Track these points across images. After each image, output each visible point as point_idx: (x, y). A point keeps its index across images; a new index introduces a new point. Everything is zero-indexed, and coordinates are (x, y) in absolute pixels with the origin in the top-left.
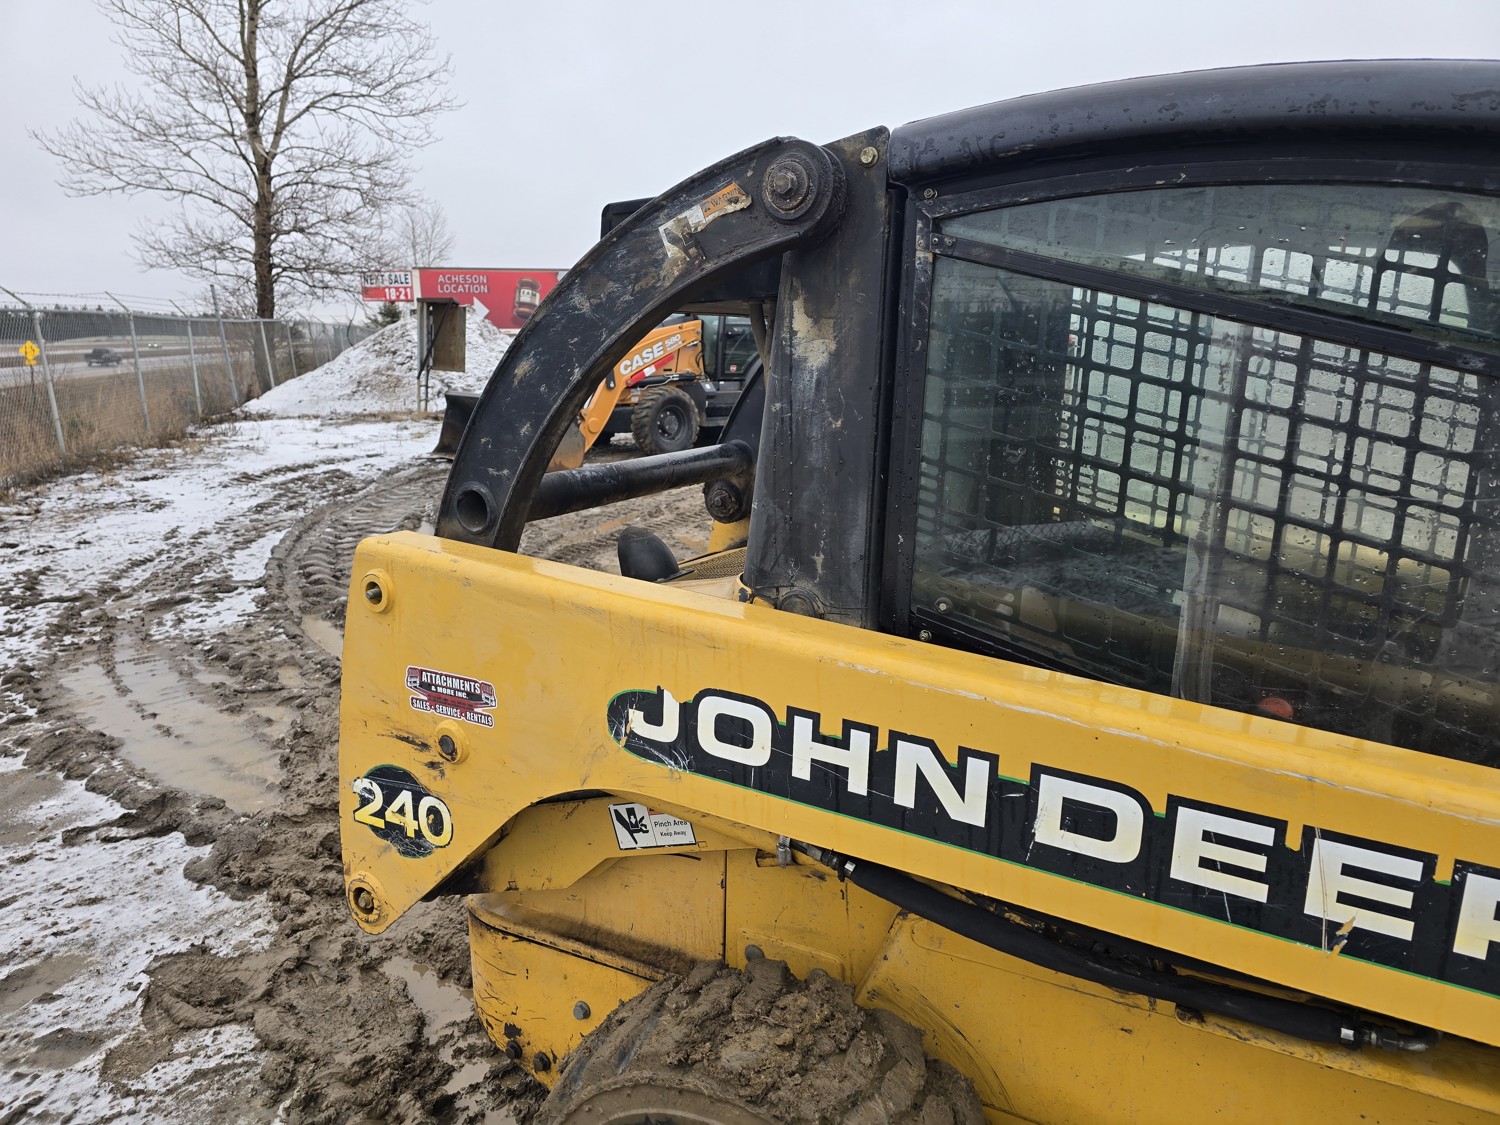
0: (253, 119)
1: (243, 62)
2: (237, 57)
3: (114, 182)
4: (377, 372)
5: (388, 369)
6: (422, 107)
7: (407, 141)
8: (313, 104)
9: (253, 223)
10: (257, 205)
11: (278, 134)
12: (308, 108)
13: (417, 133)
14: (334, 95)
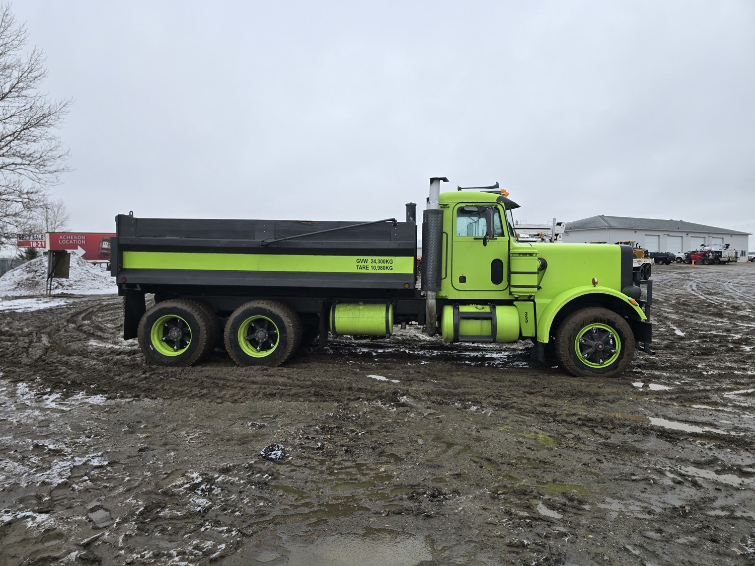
4: (28, 279)
5: (33, 278)
6: (55, 170)
7: (47, 183)
13: (52, 180)
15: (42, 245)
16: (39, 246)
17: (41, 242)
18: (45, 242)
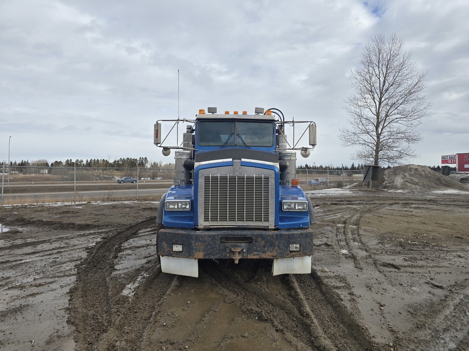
0: (377, 127)
1: (376, 116)
2: (375, 115)
3: (350, 144)
8: (391, 122)
9: (375, 149)
10: (376, 145)
11: (382, 129)
12: (390, 123)
14: (396, 119)
15: (454, 162)
16: (453, 162)
17: (454, 160)
18: (455, 160)
